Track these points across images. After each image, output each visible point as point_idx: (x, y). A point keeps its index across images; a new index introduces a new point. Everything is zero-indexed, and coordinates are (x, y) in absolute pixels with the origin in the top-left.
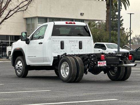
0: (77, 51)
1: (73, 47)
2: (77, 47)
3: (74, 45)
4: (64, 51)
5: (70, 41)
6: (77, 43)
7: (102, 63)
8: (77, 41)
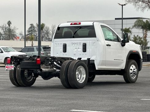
0: (80, 55)
1: (76, 50)
2: (80, 50)
3: (77, 48)
4: (66, 55)
5: (73, 44)
6: (80, 45)
7: (9, 67)
8: (80, 43)
